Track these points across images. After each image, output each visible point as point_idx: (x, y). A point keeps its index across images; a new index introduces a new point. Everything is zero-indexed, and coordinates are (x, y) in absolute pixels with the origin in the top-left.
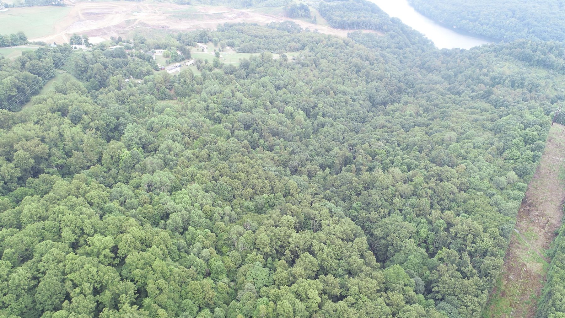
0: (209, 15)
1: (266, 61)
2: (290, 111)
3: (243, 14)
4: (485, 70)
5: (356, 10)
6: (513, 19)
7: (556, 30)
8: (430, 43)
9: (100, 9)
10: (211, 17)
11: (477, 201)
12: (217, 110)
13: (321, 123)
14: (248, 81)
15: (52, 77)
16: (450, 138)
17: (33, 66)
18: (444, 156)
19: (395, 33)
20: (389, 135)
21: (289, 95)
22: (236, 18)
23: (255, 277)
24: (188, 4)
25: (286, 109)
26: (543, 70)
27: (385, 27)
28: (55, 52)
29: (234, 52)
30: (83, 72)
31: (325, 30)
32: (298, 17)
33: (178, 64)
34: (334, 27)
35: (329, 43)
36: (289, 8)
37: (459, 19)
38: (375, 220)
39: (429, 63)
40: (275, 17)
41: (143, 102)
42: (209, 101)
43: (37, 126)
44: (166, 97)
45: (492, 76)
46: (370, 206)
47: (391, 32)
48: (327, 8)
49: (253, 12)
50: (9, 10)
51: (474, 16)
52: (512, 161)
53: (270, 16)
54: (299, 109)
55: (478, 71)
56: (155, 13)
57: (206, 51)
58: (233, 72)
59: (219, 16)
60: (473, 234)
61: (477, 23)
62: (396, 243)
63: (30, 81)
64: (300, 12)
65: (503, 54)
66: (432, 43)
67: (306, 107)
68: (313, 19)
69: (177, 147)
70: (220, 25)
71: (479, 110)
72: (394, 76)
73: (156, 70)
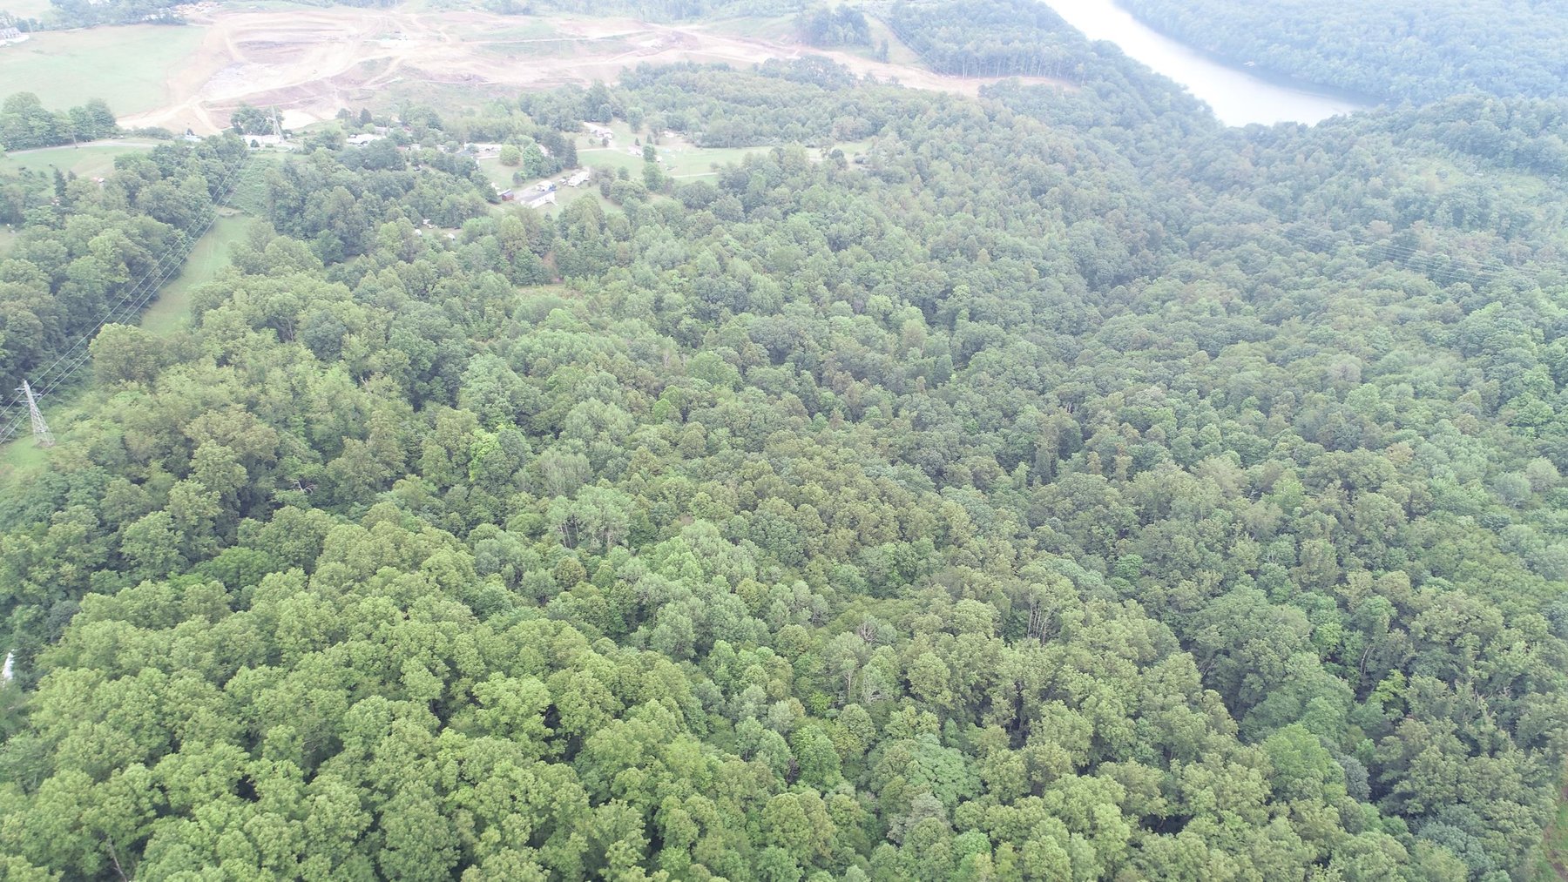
0: (590, 43)
1: (789, 168)
2: (882, 308)
3: (679, 37)
4: (1376, 182)
5: (996, 21)
6: (1412, 40)
7: (1530, 66)
8: (1202, 109)
9: (284, 30)
10: (595, 47)
11: (1463, 542)
12: (684, 310)
13: (974, 337)
14: (756, 228)
15: (204, 228)
16: (1345, 371)
17: (159, 198)
18: (1342, 420)
19: (1109, 85)
20: (1168, 367)
21: (872, 264)
22: (662, 48)
23: (932, 776)
24: (527, 11)
25: (871, 302)
26: (1532, 179)
27: (1080, 68)
28: (203, 157)
29: (689, 146)
30: (292, 212)
31: (916, 80)
32: (834, 43)
33: (546, 184)
34: (938, 71)
35: (944, 114)
36: (811, 18)
37: (1262, 42)
38: (1193, 603)
39: (1217, 165)
40: (770, 44)
41: (477, 292)
42: (662, 286)
43: (227, 371)
44: (531, 277)
45: (1398, 196)
46: (1169, 565)
47: (1099, 81)
48: (915, 17)
49: (707, 31)
50: (32, 39)
51: (1304, 32)
52: (1531, 430)
53: (758, 43)
54: (906, 301)
55: (1357, 185)
56: (439, 39)
57: (612, 145)
58: (707, 201)
59: (617, 45)
60: (1477, 634)
61: (1314, 51)
62: (1270, 665)
63: (157, 241)
64: (841, 31)
65: (1418, 135)
66: (1208, 109)
67: (923, 295)
68: (878, 49)
69: (617, 417)
70: (626, 70)
71: (1401, 293)
72: (1136, 203)
73: (491, 201)
